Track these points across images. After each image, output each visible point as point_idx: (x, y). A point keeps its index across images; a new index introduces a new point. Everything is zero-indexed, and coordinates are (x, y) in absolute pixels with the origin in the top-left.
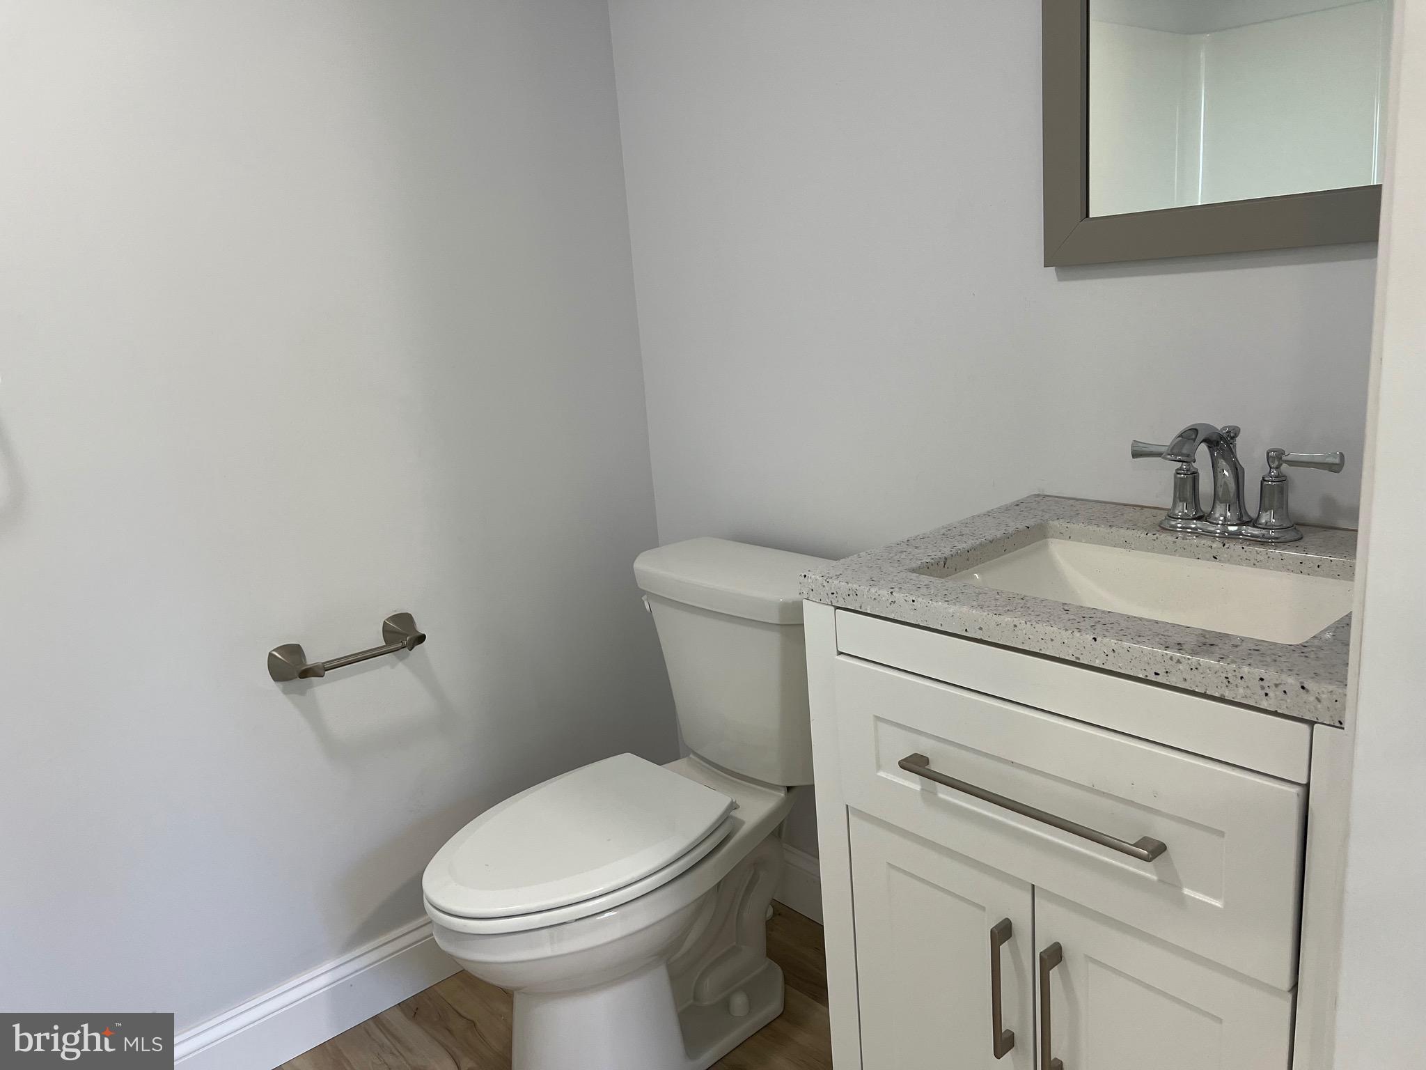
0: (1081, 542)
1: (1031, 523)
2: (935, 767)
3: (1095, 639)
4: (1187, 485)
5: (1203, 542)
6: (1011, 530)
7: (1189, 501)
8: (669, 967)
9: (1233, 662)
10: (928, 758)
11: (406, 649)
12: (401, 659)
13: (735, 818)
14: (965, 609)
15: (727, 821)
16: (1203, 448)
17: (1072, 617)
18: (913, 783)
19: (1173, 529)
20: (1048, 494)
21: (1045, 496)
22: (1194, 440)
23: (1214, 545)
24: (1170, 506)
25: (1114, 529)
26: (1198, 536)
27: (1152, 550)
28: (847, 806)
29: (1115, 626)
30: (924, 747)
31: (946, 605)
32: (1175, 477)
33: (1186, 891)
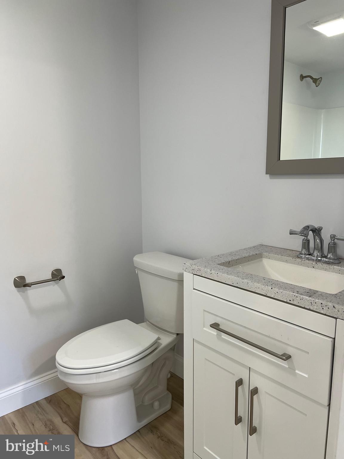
0: (272, 259)
1: (257, 253)
2: (221, 327)
3: (272, 288)
4: (306, 244)
5: (310, 262)
6: (251, 254)
7: (307, 249)
8: (134, 390)
9: (313, 298)
10: (219, 324)
11: (58, 280)
12: (57, 283)
13: (159, 343)
14: (233, 277)
15: (156, 343)
16: (311, 233)
17: (266, 281)
18: (214, 332)
19: (301, 258)
20: (264, 244)
21: (263, 245)
22: (308, 230)
23: (313, 263)
24: (300, 251)
25: (283, 256)
26: (309, 260)
27: (294, 264)
28: (193, 339)
29: (279, 285)
30: (218, 320)
31: (227, 275)
32: (303, 242)
33: (297, 371)
